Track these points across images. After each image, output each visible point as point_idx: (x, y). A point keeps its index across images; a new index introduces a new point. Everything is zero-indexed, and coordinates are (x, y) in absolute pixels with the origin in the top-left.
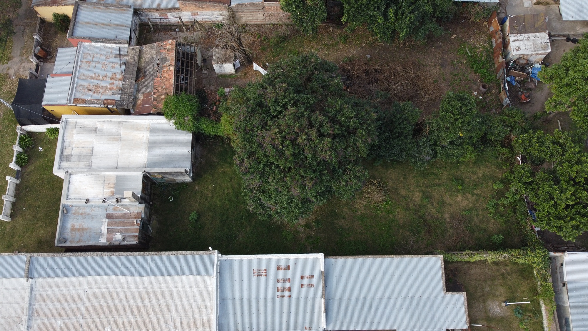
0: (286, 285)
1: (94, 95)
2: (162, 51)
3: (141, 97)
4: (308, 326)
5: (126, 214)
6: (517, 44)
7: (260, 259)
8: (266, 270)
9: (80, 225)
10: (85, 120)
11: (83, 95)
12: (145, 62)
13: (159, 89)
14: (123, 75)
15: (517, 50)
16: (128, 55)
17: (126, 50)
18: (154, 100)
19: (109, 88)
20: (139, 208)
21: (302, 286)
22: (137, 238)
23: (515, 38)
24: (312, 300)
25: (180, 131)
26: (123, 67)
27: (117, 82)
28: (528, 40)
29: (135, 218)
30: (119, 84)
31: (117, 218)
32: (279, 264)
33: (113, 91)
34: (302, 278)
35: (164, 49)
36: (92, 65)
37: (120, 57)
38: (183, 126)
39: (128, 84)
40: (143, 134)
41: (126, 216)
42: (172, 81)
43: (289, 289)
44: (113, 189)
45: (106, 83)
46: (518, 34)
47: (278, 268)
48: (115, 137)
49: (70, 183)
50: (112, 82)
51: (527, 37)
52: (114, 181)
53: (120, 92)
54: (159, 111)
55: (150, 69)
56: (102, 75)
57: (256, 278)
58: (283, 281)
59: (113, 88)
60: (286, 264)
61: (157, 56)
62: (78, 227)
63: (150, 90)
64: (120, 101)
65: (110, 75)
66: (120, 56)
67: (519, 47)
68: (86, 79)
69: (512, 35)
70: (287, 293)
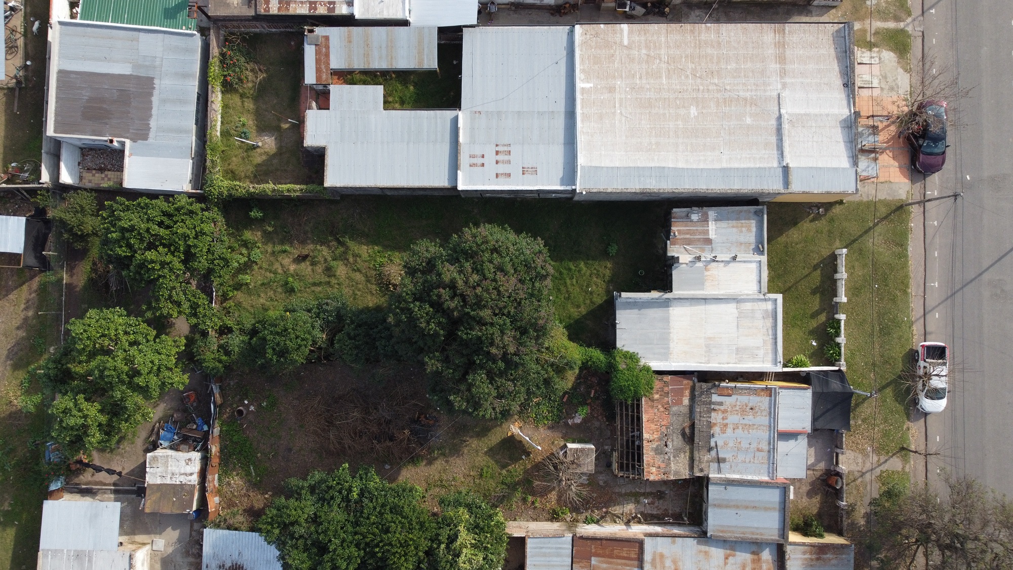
0: (500, 157)
1: (747, 402)
2: (663, 465)
3: (686, 401)
4: (477, 115)
5: (689, 244)
6: (189, 469)
7: (529, 185)
8: (523, 174)
9: (741, 231)
10: (753, 365)
11: (761, 402)
12: (685, 452)
13: (662, 409)
14: (712, 432)
15: (190, 460)
16: (708, 462)
17: (711, 469)
18: (668, 393)
19: (727, 412)
20: (673, 251)
21: (483, 156)
22: (673, 215)
23: (190, 478)
24: (472, 140)
25: (631, 351)
26: (713, 444)
27: (718, 421)
28: (173, 474)
29: (677, 239)
30: (716, 417)
31: (699, 240)
32: (508, 179)
33: (722, 408)
34: (483, 165)
35: (659, 467)
36: (754, 446)
37: (718, 458)
38: (628, 356)
39: (704, 417)
40: (676, 346)
41: (689, 242)
42: (645, 418)
43: (497, 153)
44: (706, 273)
45: (733, 419)
46: (185, 484)
47: (509, 175)
48: (712, 342)
49: (760, 282)
50: (725, 421)
51: (174, 479)
52: (707, 284)
53: (713, 406)
54: (660, 377)
55: (676, 441)
56: (739, 431)
57: (534, 165)
58: (504, 162)
59: (723, 412)
60: (501, 179)
61: (669, 459)
62: (744, 229)
63: (675, 409)
64: (711, 393)
65: (729, 431)
66: (719, 460)
67: (188, 464)
68: (760, 425)
69: (192, 483)
70: (498, 149)
